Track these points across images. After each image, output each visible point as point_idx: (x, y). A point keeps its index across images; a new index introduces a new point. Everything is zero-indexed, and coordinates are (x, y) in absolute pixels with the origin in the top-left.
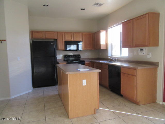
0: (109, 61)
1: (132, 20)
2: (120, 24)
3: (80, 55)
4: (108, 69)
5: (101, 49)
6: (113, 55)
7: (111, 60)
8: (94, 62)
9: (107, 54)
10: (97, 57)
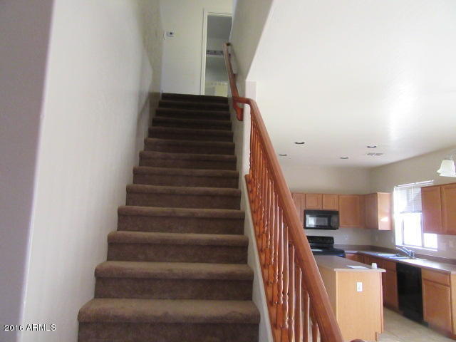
0: (398, 256)
1: (439, 187)
2: (416, 187)
3: (331, 239)
4: (397, 269)
5: (380, 229)
6: (405, 243)
7: (402, 254)
8: (363, 255)
9: (393, 241)
10: (369, 244)
